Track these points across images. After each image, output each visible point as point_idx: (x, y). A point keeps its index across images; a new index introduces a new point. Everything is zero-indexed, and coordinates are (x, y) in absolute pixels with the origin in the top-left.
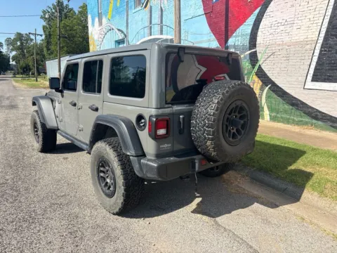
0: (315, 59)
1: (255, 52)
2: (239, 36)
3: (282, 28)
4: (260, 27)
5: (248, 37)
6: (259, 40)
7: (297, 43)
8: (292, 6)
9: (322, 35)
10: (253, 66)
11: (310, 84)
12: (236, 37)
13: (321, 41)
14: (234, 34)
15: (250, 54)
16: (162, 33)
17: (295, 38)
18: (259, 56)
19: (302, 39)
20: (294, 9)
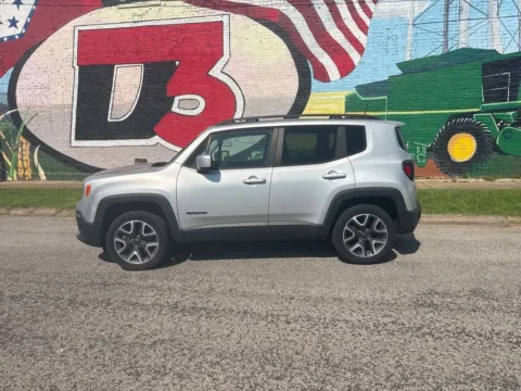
0: (74, 121)
1: (17, 113)
3: (39, 91)
4: (17, 88)
5: (6, 97)
6: (19, 100)
7: (56, 107)
8: (45, 72)
9: (75, 101)
10: (18, 126)
11: (75, 143)
13: (75, 106)
15: (12, 114)
17: (54, 102)
18: (22, 116)
19: (60, 102)
20: (46, 75)
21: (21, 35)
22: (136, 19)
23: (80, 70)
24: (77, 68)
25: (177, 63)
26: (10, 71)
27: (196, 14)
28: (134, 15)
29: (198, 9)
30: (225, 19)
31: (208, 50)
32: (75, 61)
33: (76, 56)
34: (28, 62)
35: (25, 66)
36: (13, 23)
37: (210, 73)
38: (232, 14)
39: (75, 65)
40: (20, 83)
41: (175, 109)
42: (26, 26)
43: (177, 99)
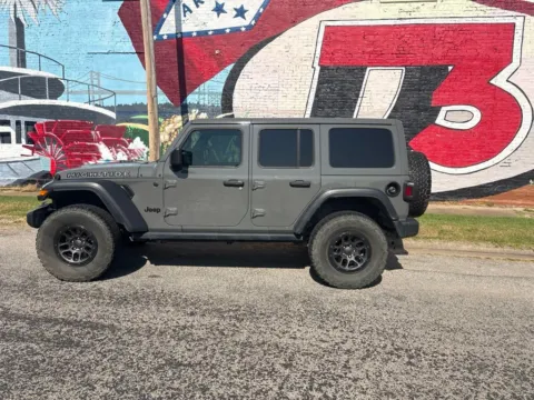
1: (232, 117)
2: (204, 94)
3: (264, 93)
4: (236, 87)
5: (220, 97)
6: (236, 103)
8: (275, 71)
9: (310, 106)
12: (199, 93)
13: (309, 112)
14: (197, 90)
15: (224, 118)
16: (24, 66)
17: (282, 107)
19: (289, 108)
20: (277, 75)
21: (249, 27)
22: (403, 15)
23: (321, 70)
24: (318, 68)
25: (450, 68)
26: (230, 67)
27: (482, 14)
28: (401, 11)
29: (484, 7)
30: (519, 22)
31: (493, 55)
32: (317, 61)
33: (318, 55)
34: (254, 59)
35: (250, 63)
36: (241, 12)
37: (492, 82)
38: (528, 17)
39: (316, 65)
40: (240, 83)
41: (440, 120)
42: (258, 17)
43: (444, 109)
